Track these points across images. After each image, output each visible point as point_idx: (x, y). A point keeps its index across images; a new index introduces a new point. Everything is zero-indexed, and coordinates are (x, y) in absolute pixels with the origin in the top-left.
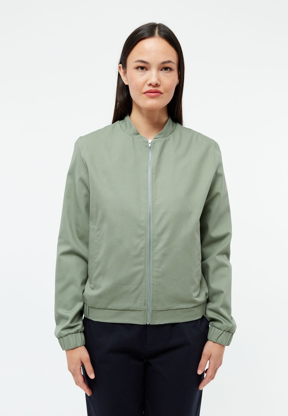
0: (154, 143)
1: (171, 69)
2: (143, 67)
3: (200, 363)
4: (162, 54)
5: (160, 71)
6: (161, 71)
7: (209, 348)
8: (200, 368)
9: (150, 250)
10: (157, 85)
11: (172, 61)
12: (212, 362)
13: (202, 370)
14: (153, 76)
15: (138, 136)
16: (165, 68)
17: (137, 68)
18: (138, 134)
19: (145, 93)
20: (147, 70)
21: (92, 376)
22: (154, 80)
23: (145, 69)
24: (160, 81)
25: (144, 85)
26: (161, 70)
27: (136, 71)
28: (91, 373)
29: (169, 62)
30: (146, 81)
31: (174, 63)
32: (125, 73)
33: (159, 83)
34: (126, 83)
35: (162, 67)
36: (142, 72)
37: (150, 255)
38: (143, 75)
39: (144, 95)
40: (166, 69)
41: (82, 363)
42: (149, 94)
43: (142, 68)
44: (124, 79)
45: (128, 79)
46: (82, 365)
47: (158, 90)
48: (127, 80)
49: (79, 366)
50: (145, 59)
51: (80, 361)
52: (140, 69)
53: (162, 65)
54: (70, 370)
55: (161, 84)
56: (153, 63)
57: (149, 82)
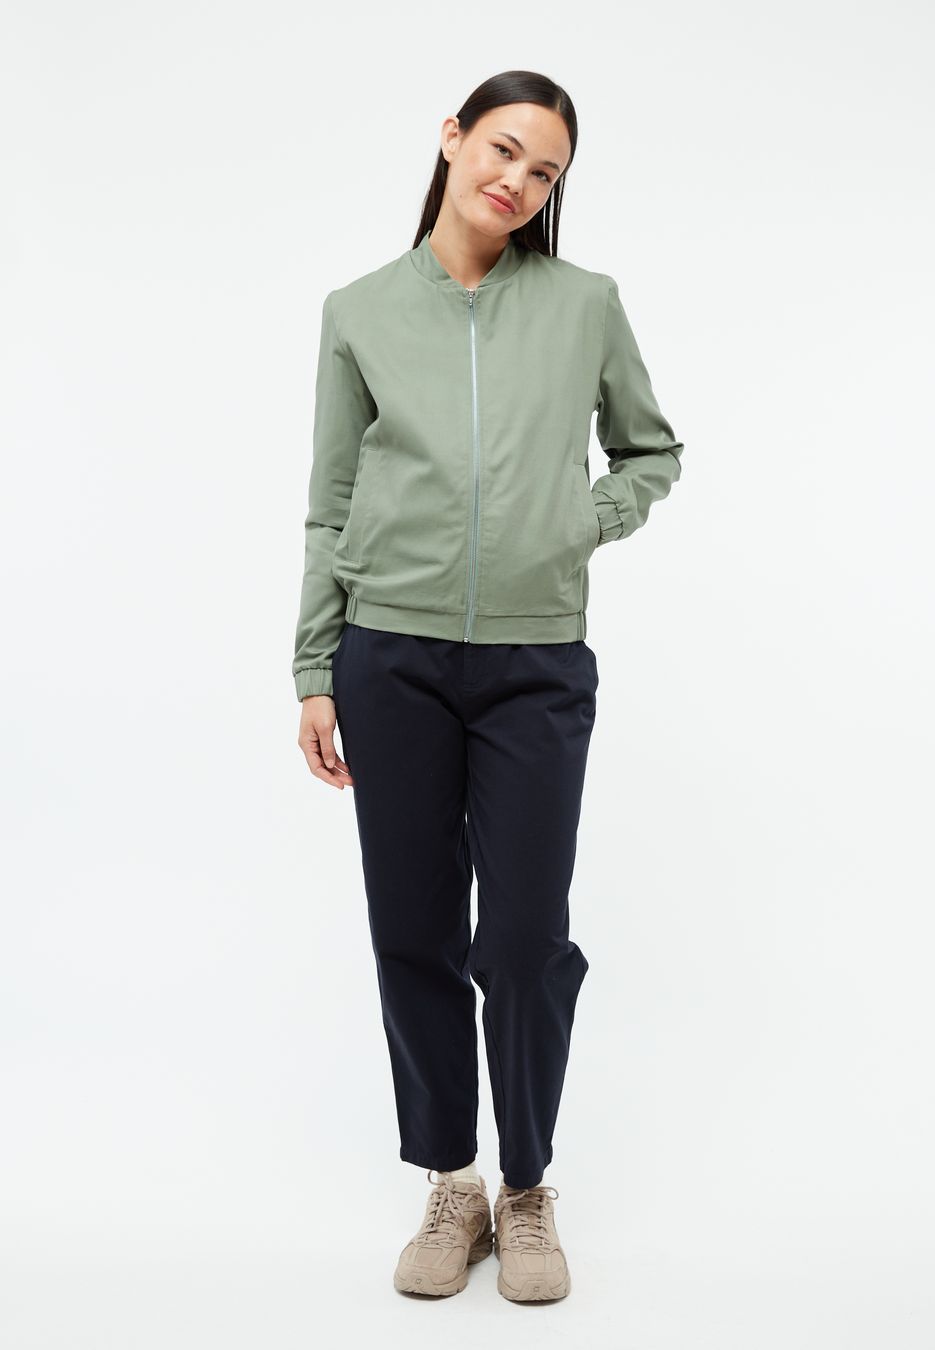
0: (479, 295)
1: (546, 178)
9: (477, 496)
10: (516, 195)
11: (559, 166)
14: (516, 174)
17: (497, 145)
18: (448, 277)
19: (486, 194)
20: (511, 158)
22: (514, 184)
24: (524, 191)
25: (494, 181)
26: (533, 174)
27: (492, 148)
29: (554, 166)
30: (501, 178)
31: (558, 170)
33: (520, 192)
36: (502, 157)
37: (476, 506)
38: (500, 163)
39: (483, 196)
40: (541, 173)
42: (495, 200)
43: (503, 149)
47: (512, 203)
52: (499, 148)
55: (523, 196)
56: (528, 152)
57: (504, 182)
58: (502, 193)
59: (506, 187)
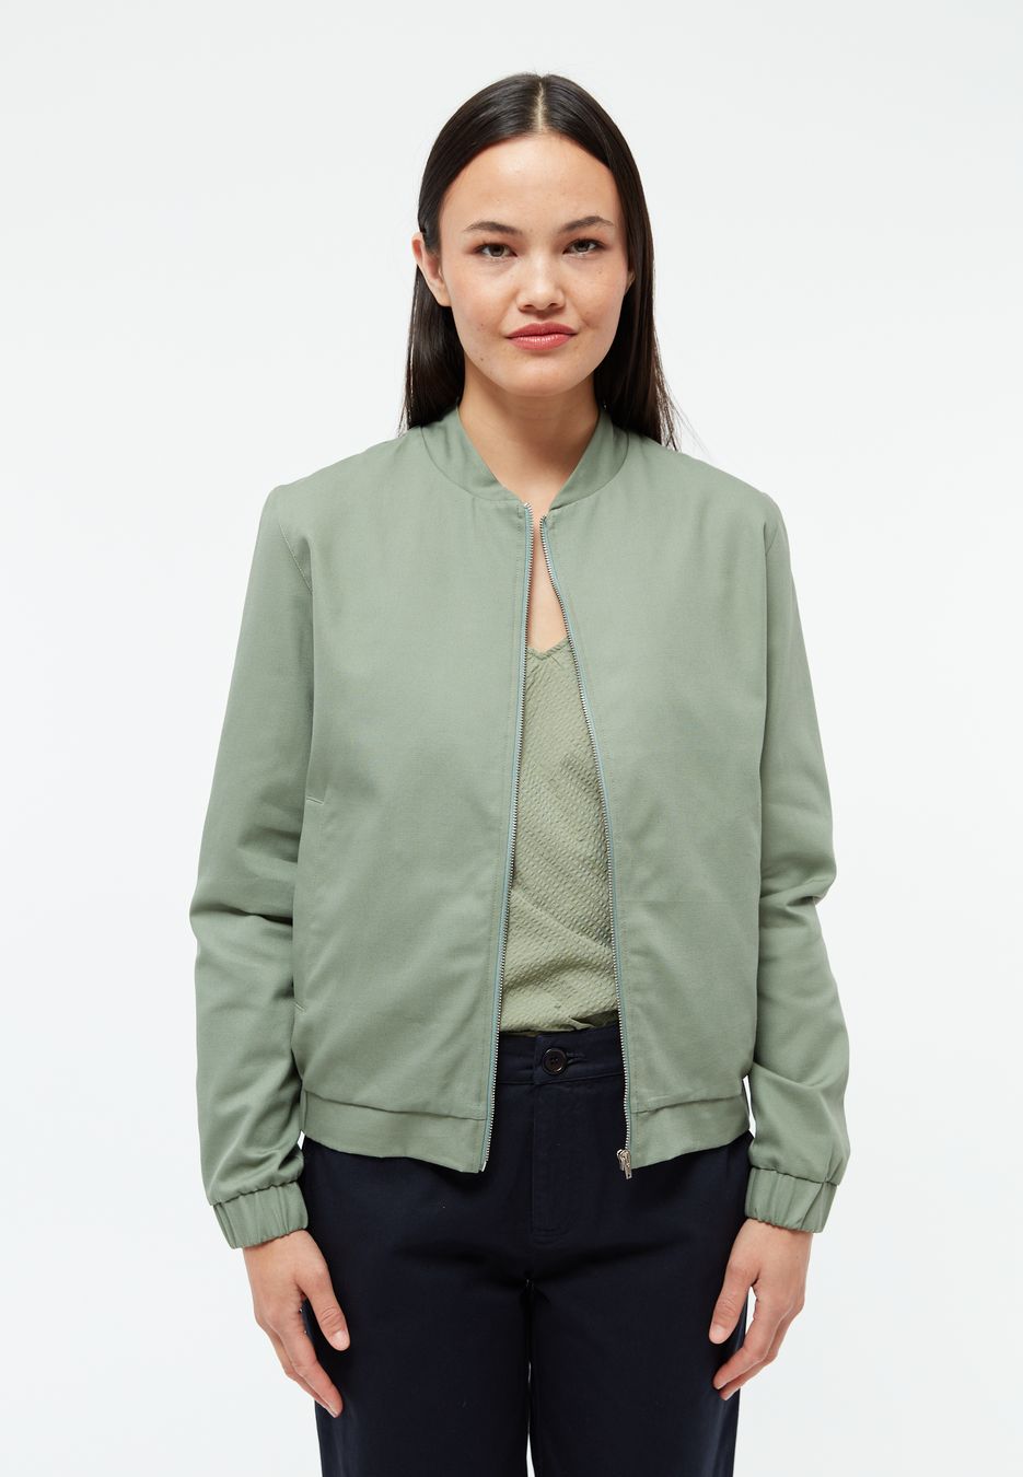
0: (554, 524)
1: (599, 246)
2: (501, 245)
3: (719, 1301)
4: (564, 194)
5: (561, 255)
6: (565, 255)
7: (753, 1245)
8: (721, 1321)
10: (555, 307)
11: (604, 216)
12: (765, 1297)
13: (725, 1327)
14: (536, 276)
15: (493, 489)
16: (576, 242)
17: (478, 250)
18: (493, 481)
19: (510, 338)
20: (513, 254)
21: (340, 1340)
22: (540, 291)
23: (506, 252)
24: (565, 292)
25: (506, 310)
26: (564, 253)
27: (473, 260)
28: (336, 1328)
29: (592, 221)
30: (514, 296)
31: (608, 223)
32: (436, 264)
33: (560, 299)
34: (442, 300)
35: (569, 241)
36: (497, 262)
38: (501, 272)
39: (509, 345)
40: (582, 244)
41: (303, 1294)
42: (526, 339)
43: (496, 249)
44: (434, 285)
45: (449, 288)
46: (302, 1302)
47: (558, 325)
48: (446, 290)
49: (293, 1306)
50: (503, 215)
51: (295, 1288)
52: (487, 251)
53: (565, 235)
54: (261, 1321)
55: (567, 301)
56: (531, 231)
57: (523, 300)
58: (530, 321)
59: (528, 309)
